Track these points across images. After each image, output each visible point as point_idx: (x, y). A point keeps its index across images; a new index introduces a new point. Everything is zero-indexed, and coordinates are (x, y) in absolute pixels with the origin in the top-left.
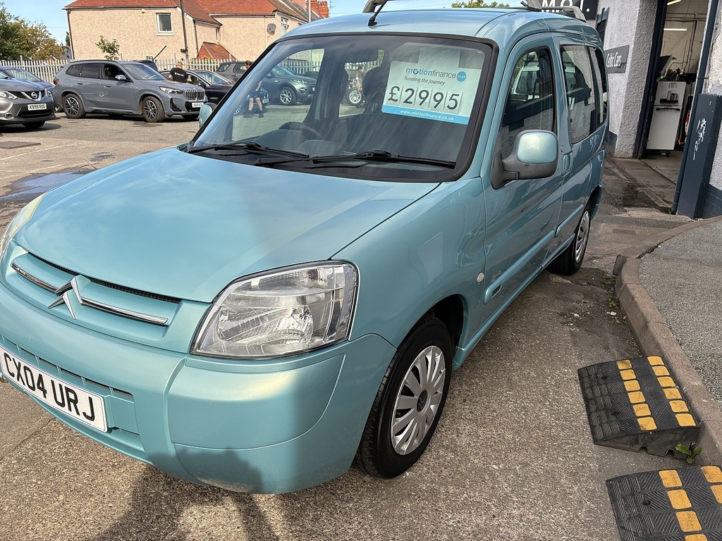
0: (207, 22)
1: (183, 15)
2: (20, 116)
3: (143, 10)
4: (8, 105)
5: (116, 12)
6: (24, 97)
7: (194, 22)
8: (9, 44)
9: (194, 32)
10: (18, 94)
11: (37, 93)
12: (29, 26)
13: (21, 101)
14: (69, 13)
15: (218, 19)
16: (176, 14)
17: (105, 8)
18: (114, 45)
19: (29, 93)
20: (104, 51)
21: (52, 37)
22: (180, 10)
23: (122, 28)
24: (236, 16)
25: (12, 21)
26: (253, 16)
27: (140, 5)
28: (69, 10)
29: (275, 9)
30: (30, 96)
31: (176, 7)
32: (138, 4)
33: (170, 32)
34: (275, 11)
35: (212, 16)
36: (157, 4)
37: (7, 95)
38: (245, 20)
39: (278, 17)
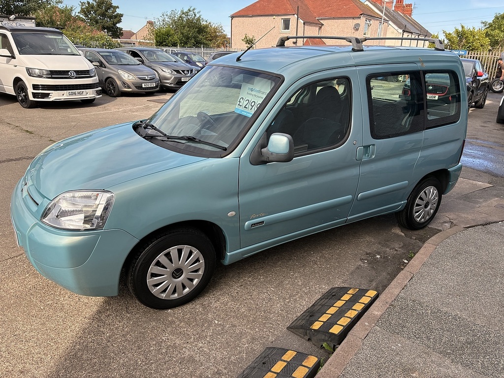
0: (313, 23)
1: (298, 19)
2: (177, 84)
3: (274, 17)
4: (171, 78)
5: (258, 18)
6: (180, 73)
7: (304, 24)
8: (200, 37)
9: (303, 30)
10: (178, 72)
11: (188, 71)
12: (213, 26)
13: (179, 75)
14: (232, 19)
15: (321, 21)
16: (293, 19)
17: (252, 16)
18: (252, 40)
19: (183, 71)
20: (246, 43)
21: (225, 33)
22: (296, 16)
23: (260, 29)
24: (334, 18)
25: (205, 23)
26: (345, 18)
27: (273, 14)
28: (232, 17)
29: (362, 13)
30: (184, 73)
31: (294, 15)
32: (272, 13)
33: (288, 30)
34: (361, 14)
35: (318, 19)
36: (283, 12)
37: (172, 71)
38: (339, 21)
39: (363, 19)
